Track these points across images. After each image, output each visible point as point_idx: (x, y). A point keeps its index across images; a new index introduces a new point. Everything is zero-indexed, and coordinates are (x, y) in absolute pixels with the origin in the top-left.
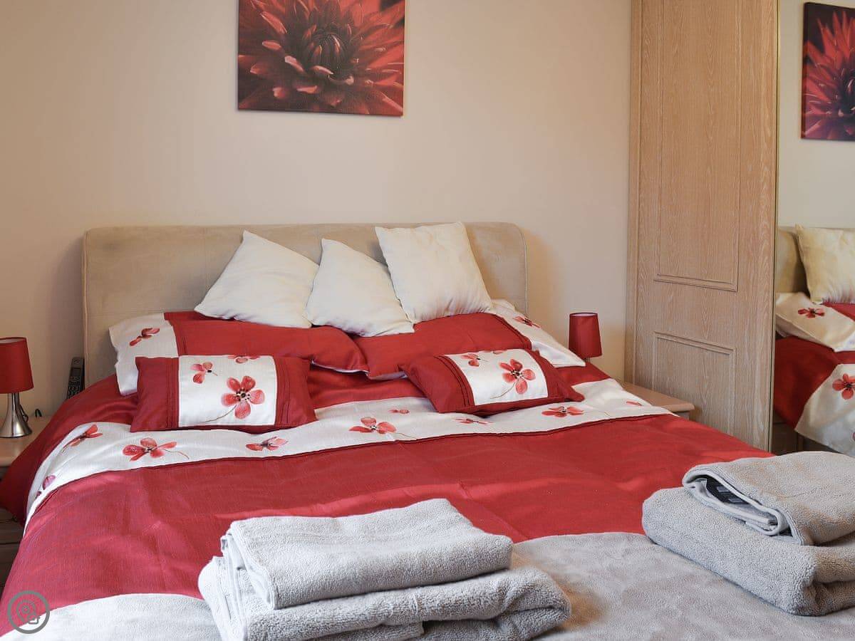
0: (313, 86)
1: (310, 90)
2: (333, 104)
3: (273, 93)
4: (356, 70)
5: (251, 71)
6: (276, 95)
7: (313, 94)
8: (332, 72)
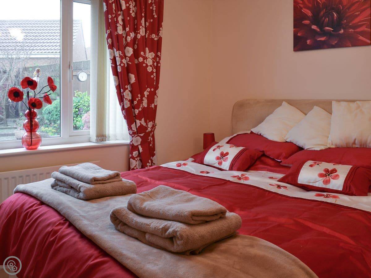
0: (324, 37)
1: (323, 39)
2: (334, 44)
3: (307, 42)
4: (344, 26)
5: (298, 35)
6: (308, 43)
7: (324, 41)
8: (333, 29)
